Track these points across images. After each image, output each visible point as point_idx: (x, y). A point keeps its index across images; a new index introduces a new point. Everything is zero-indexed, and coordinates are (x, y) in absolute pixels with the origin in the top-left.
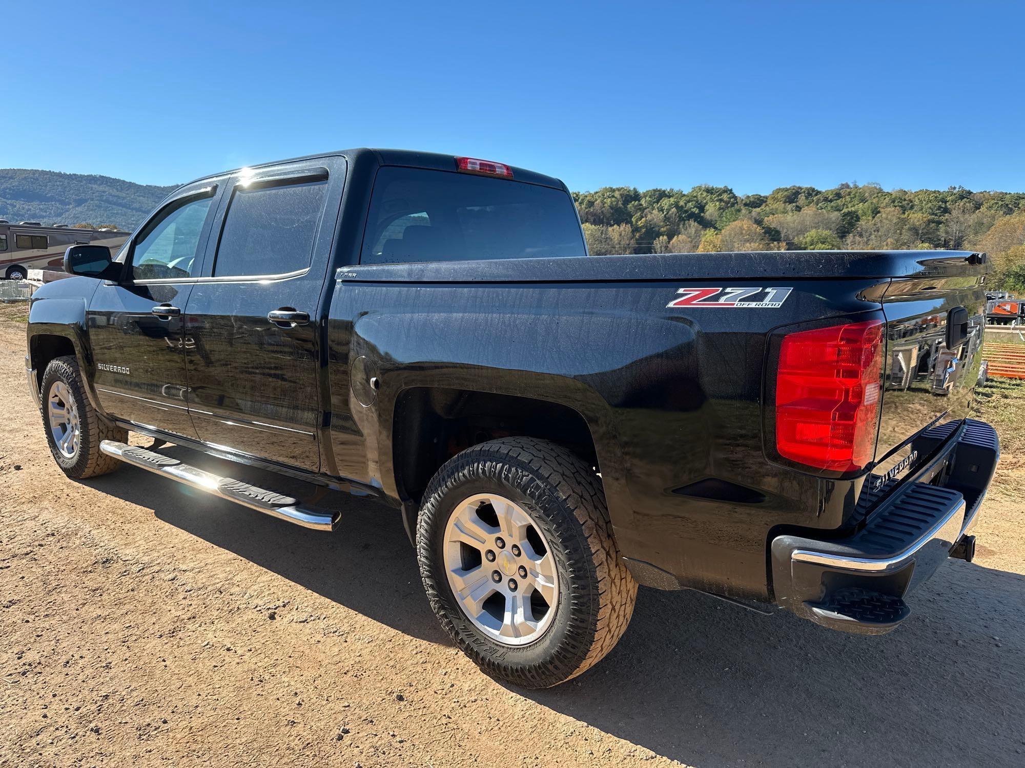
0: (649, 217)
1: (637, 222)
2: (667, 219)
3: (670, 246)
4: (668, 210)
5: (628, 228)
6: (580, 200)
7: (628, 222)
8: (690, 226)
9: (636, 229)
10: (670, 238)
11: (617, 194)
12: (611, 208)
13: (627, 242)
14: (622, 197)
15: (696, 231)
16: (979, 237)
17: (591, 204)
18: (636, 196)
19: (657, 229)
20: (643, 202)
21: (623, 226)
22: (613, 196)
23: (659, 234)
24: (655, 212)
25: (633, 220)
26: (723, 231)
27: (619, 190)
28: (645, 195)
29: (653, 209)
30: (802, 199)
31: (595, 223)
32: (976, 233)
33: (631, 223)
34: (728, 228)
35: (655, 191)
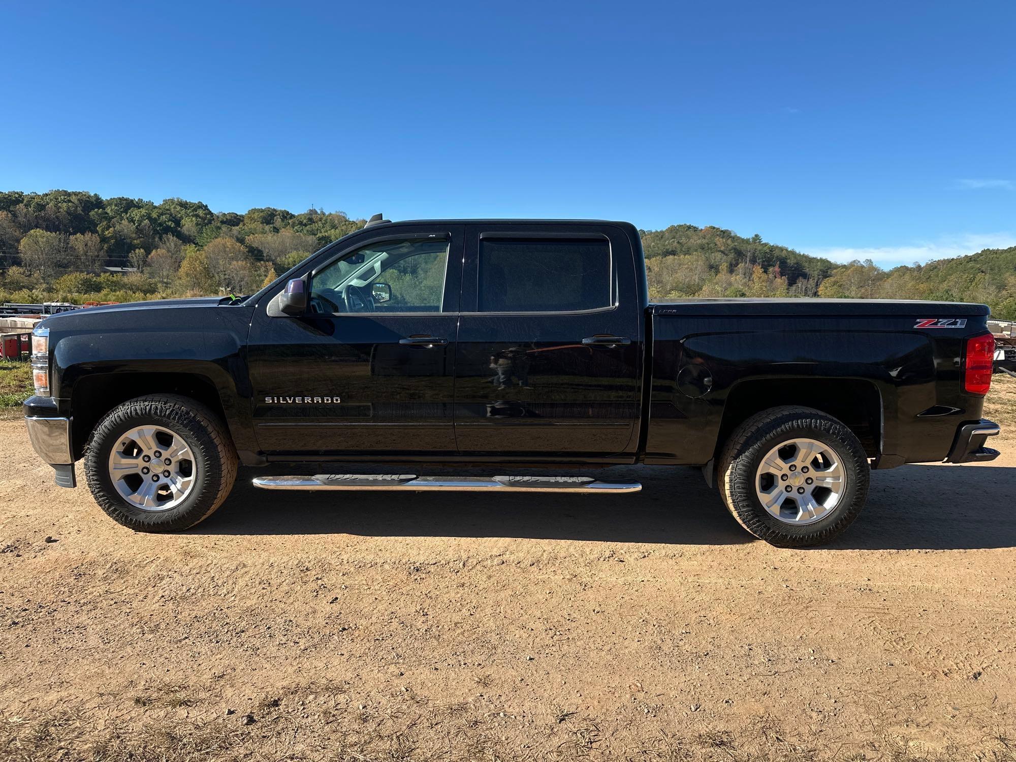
0: (118, 227)
1: (103, 231)
2: (139, 230)
3: (149, 260)
4: (140, 222)
5: (96, 238)
6: (25, 202)
7: (94, 231)
8: (168, 240)
9: (104, 240)
10: (148, 252)
11: (74, 199)
12: (69, 213)
13: (96, 254)
14: (81, 203)
15: (176, 245)
17: (41, 207)
18: (97, 203)
19: (129, 241)
20: (108, 210)
21: (88, 235)
22: (70, 201)
23: (132, 247)
24: (125, 222)
25: (99, 229)
26: (205, 248)
27: (76, 194)
28: (110, 202)
29: (122, 219)
30: (278, 221)
31: (48, 229)
33: (97, 232)
34: (211, 245)
35: (121, 199)
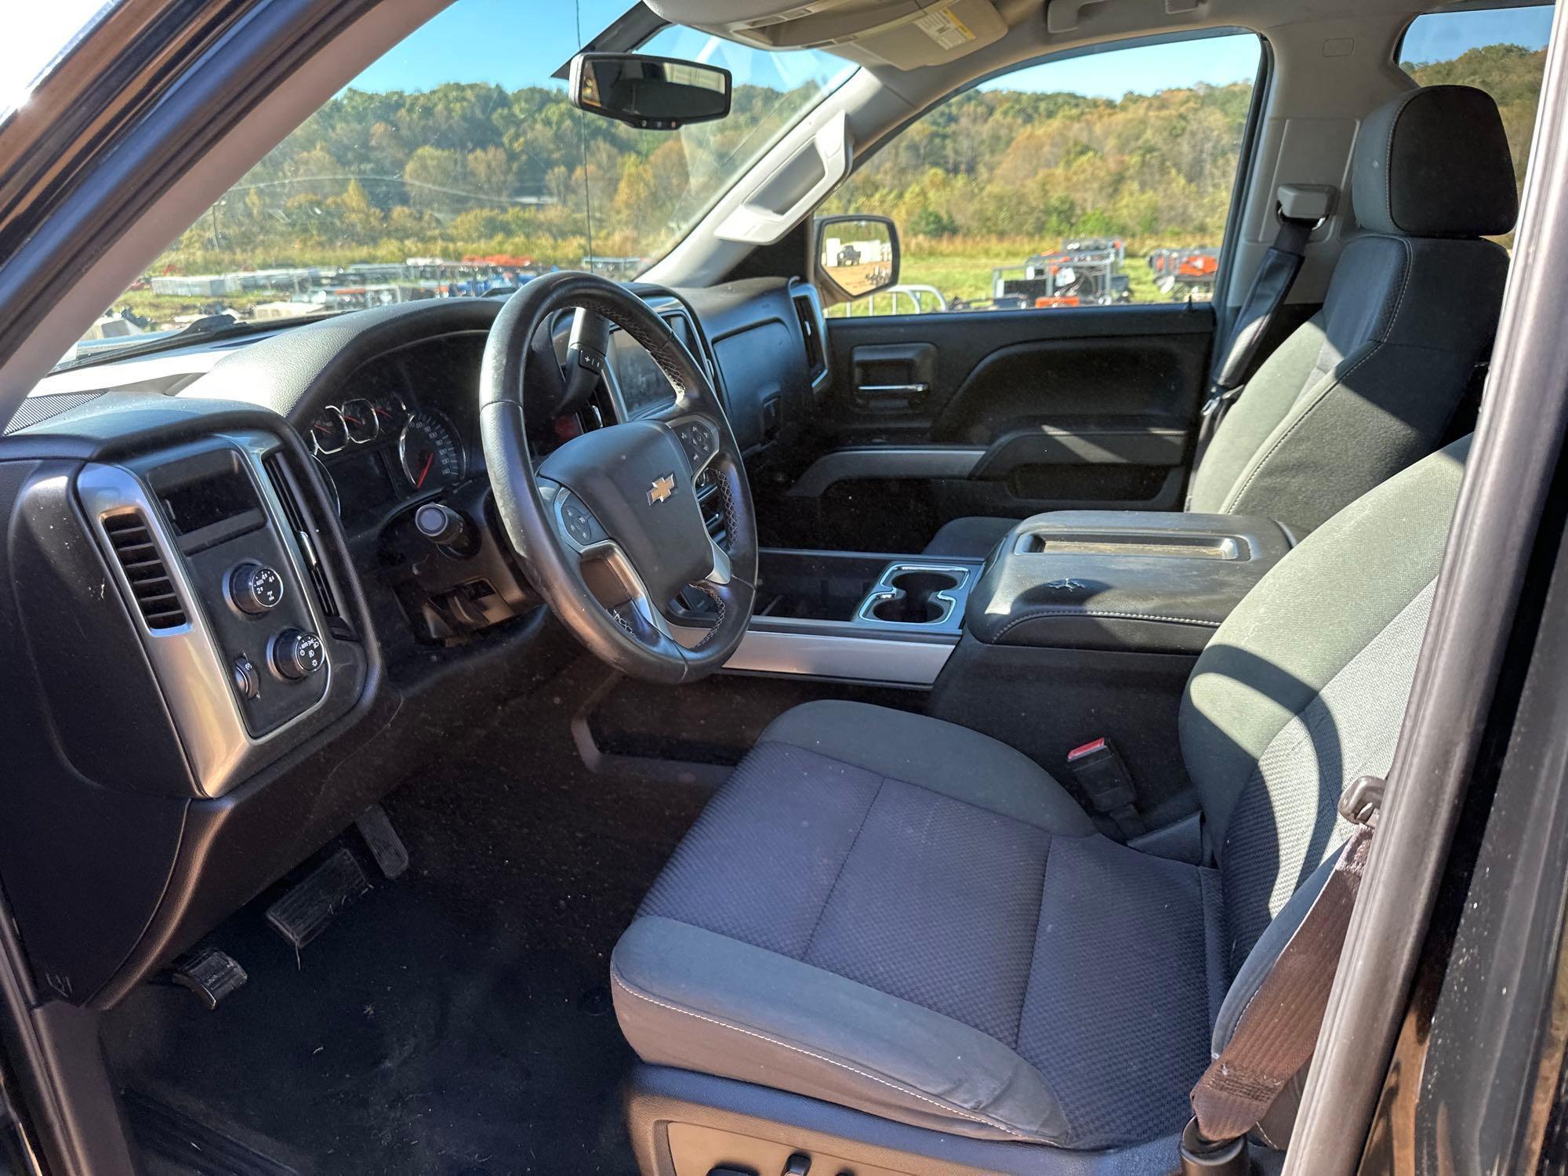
0: (530, 136)
1: (511, 142)
2: (558, 137)
3: (572, 183)
4: (559, 123)
5: (501, 155)
6: (407, 105)
7: (499, 145)
8: (598, 148)
9: (512, 156)
10: (571, 168)
11: (469, 94)
12: (464, 117)
13: (502, 178)
14: (479, 101)
15: (609, 157)
16: (997, 158)
17: (428, 111)
18: (502, 99)
19: (545, 155)
20: (516, 110)
21: (492, 150)
22: (464, 99)
23: (550, 164)
24: (539, 126)
25: (505, 140)
26: (652, 158)
27: (472, 87)
28: (518, 97)
29: (535, 121)
30: (758, 104)
31: (438, 145)
32: (993, 152)
33: (502, 145)
34: (659, 152)
35: (533, 90)
